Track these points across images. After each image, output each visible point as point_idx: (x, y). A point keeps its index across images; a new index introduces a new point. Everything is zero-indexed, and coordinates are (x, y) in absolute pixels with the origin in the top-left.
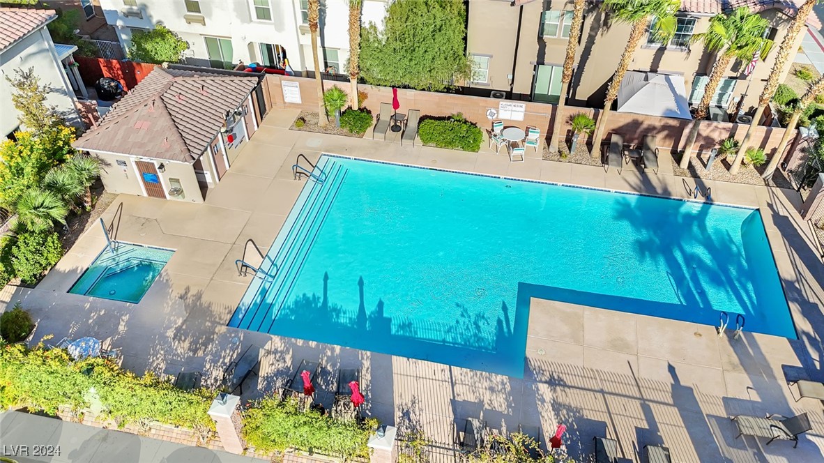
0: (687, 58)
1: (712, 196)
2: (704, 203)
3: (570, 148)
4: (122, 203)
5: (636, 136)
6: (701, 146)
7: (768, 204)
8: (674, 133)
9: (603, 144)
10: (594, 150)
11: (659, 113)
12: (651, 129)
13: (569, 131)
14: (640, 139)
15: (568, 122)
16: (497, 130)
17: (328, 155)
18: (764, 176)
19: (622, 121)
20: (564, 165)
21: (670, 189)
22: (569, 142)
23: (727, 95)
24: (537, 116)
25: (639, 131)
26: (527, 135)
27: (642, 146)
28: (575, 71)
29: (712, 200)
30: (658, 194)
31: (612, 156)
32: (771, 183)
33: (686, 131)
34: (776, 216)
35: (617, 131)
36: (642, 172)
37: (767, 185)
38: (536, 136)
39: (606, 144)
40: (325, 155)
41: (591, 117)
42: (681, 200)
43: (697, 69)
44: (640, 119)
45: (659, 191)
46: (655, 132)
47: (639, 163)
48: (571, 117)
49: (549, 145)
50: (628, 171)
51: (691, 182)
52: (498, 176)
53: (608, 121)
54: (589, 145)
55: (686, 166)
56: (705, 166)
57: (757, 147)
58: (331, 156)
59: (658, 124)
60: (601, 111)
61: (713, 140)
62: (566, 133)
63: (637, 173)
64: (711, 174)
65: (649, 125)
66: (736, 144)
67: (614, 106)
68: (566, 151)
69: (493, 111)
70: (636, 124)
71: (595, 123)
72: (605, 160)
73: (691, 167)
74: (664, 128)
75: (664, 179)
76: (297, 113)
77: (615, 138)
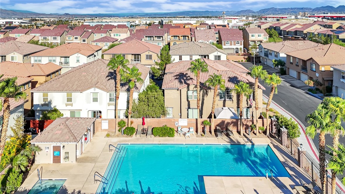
0: (233, 103)
1: (253, 142)
2: (252, 145)
3: (204, 134)
4: (42, 167)
5: (224, 126)
6: (245, 128)
7: (271, 143)
8: (236, 124)
9: (215, 131)
10: (212, 133)
11: (229, 118)
12: (228, 124)
13: (203, 128)
14: (226, 128)
15: (202, 124)
16: (179, 129)
17: (120, 144)
18: (267, 135)
19: (219, 122)
20: (204, 138)
21: (239, 141)
22: (204, 131)
23: (248, 114)
24: (192, 123)
25: (225, 125)
26: (189, 129)
27: (227, 130)
28: (200, 109)
29: (253, 143)
30: (236, 143)
31: (218, 134)
32: (270, 137)
33: (239, 123)
34: (274, 145)
35: (218, 125)
36: (230, 138)
37: (269, 138)
38: (193, 130)
39: (216, 131)
40: (119, 144)
41: (209, 121)
42: (244, 145)
43: (237, 106)
44: (224, 120)
45: (236, 142)
46: (230, 124)
47: (228, 135)
48: (202, 122)
49: (197, 133)
50: (225, 138)
51: (246, 139)
52: (182, 143)
53: (214, 123)
54: (210, 132)
55: (243, 135)
56: (248, 135)
57: (262, 126)
58: (121, 144)
59: (230, 121)
60: (211, 119)
61: (248, 125)
62: (202, 129)
63: (228, 138)
64: (251, 136)
65: (227, 122)
66: (255, 125)
67: (215, 117)
68: (203, 134)
69: (177, 123)
70: (223, 122)
71: (211, 123)
72: (217, 136)
73: (244, 135)
74: (232, 122)
75: (237, 139)
76: (106, 133)
77: (218, 128)
